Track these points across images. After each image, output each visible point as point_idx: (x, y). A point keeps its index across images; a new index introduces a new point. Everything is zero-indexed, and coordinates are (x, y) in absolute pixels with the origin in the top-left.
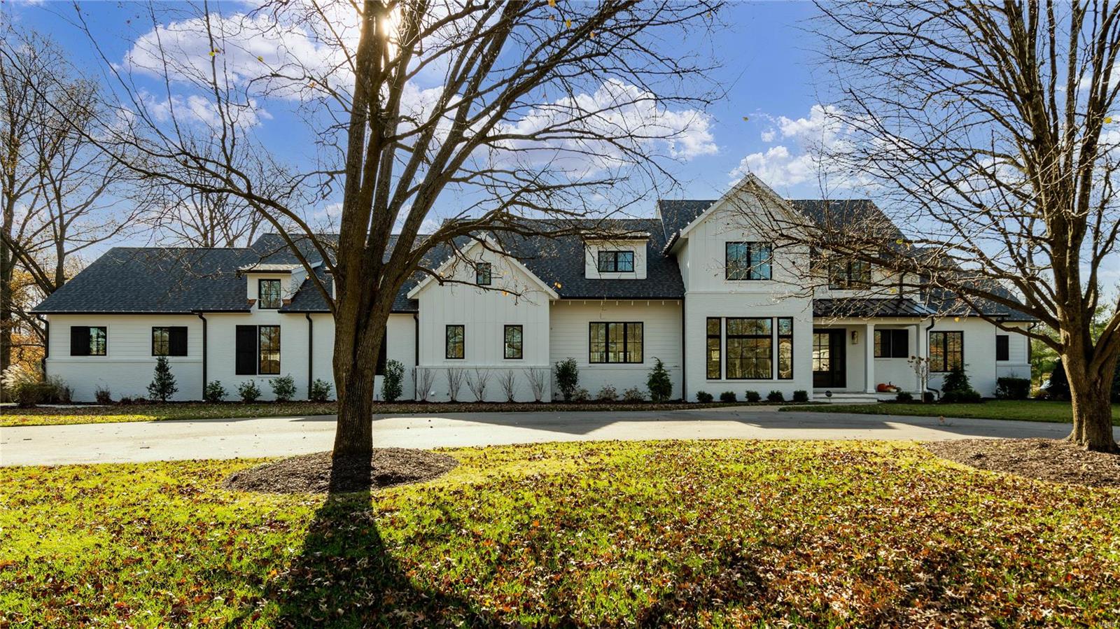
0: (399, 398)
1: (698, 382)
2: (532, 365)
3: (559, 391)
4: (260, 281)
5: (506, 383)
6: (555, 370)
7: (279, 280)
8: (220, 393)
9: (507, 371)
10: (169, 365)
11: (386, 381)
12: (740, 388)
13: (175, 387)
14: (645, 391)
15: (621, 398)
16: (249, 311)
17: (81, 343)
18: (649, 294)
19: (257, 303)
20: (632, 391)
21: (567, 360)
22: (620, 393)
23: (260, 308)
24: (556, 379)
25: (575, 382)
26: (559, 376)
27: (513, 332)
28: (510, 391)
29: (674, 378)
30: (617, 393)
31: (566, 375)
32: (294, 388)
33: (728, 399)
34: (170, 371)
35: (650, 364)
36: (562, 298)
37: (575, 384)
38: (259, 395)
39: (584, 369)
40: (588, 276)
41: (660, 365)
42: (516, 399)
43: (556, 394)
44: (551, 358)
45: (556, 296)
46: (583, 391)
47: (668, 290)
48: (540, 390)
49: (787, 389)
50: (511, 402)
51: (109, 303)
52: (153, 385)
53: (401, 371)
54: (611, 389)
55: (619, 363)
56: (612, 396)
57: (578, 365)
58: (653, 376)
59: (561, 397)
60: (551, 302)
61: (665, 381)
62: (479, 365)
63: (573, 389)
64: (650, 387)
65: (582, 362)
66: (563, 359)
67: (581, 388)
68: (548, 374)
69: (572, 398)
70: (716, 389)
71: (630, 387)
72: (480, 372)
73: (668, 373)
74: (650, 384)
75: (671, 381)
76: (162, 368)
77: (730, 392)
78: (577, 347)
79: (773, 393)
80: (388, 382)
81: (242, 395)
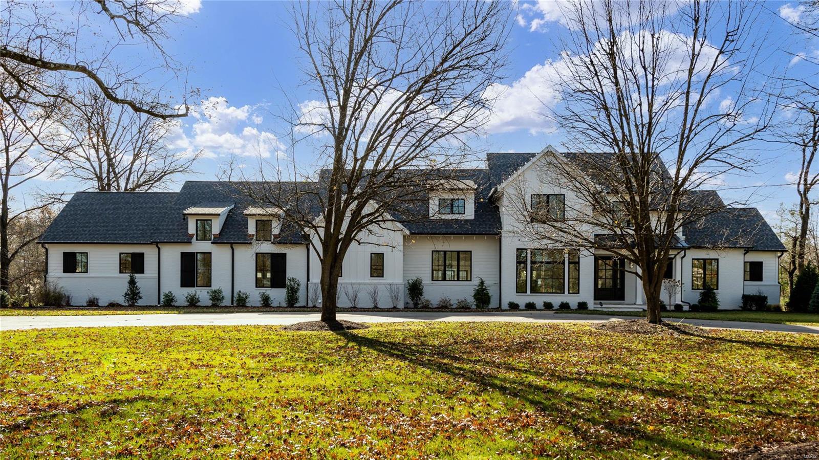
0: (297, 305)
1: (509, 294)
2: (391, 282)
3: (410, 301)
4: (197, 220)
5: (373, 294)
6: (407, 286)
7: (211, 220)
8: (172, 300)
9: (373, 286)
10: (136, 280)
11: (288, 293)
12: (539, 300)
13: (141, 295)
14: (471, 300)
15: (454, 306)
16: (191, 242)
17: (70, 264)
18: (475, 231)
19: (195, 236)
20: (462, 301)
21: (415, 279)
22: (454, 302)
23: (197, 240)
24: (407, 292)
25: (421, 294)
26: (410, 290)
27: (377, 258)
28: (375, 300)
29: (492, 292)
30: (452, 302)
31: (415, 289)
32: (223, 297)
33: (531, 307)
34: (137, 284)
35: (476, 282)
36: (411, 233)
37: (421, 296)
38: (199, 301)
39: (427, 285)
40: (431, 217)
41: (482, 283)
42: (379, 306)
43: (407, 303)
44: (404, 277)
45: (408, 232)
46: (427, 301)
47: (490, 228)
48: (397, 300)
49: (573, 301)
50: (376, 307)
51: (89, 235)
52: (126, 294)
53: (298, 285)
54: (448, 300)
55: (454, 281)
56: (448, 304)
57: (424, 282)
58: (477, 290)
59: (411, 305)
60: (404, 237)
61: (485, 293)
62: (353, 281)
63: (420, 299)
64: (475, 298)
65: (426, 280)
66: (413, 277)
67: (426, 298)
68: (402, 288)
69: (419, 306)
70: (522, 300)
71: (461, 298)
72: (354, 286)
73: (488, 288)
74: (475, 296)
75: (490, 295)
76: (132, 282)
77: (531, 302)
78: (423, 270)
79: (562, 303)
80: (289, 293)
81: (188, 301)
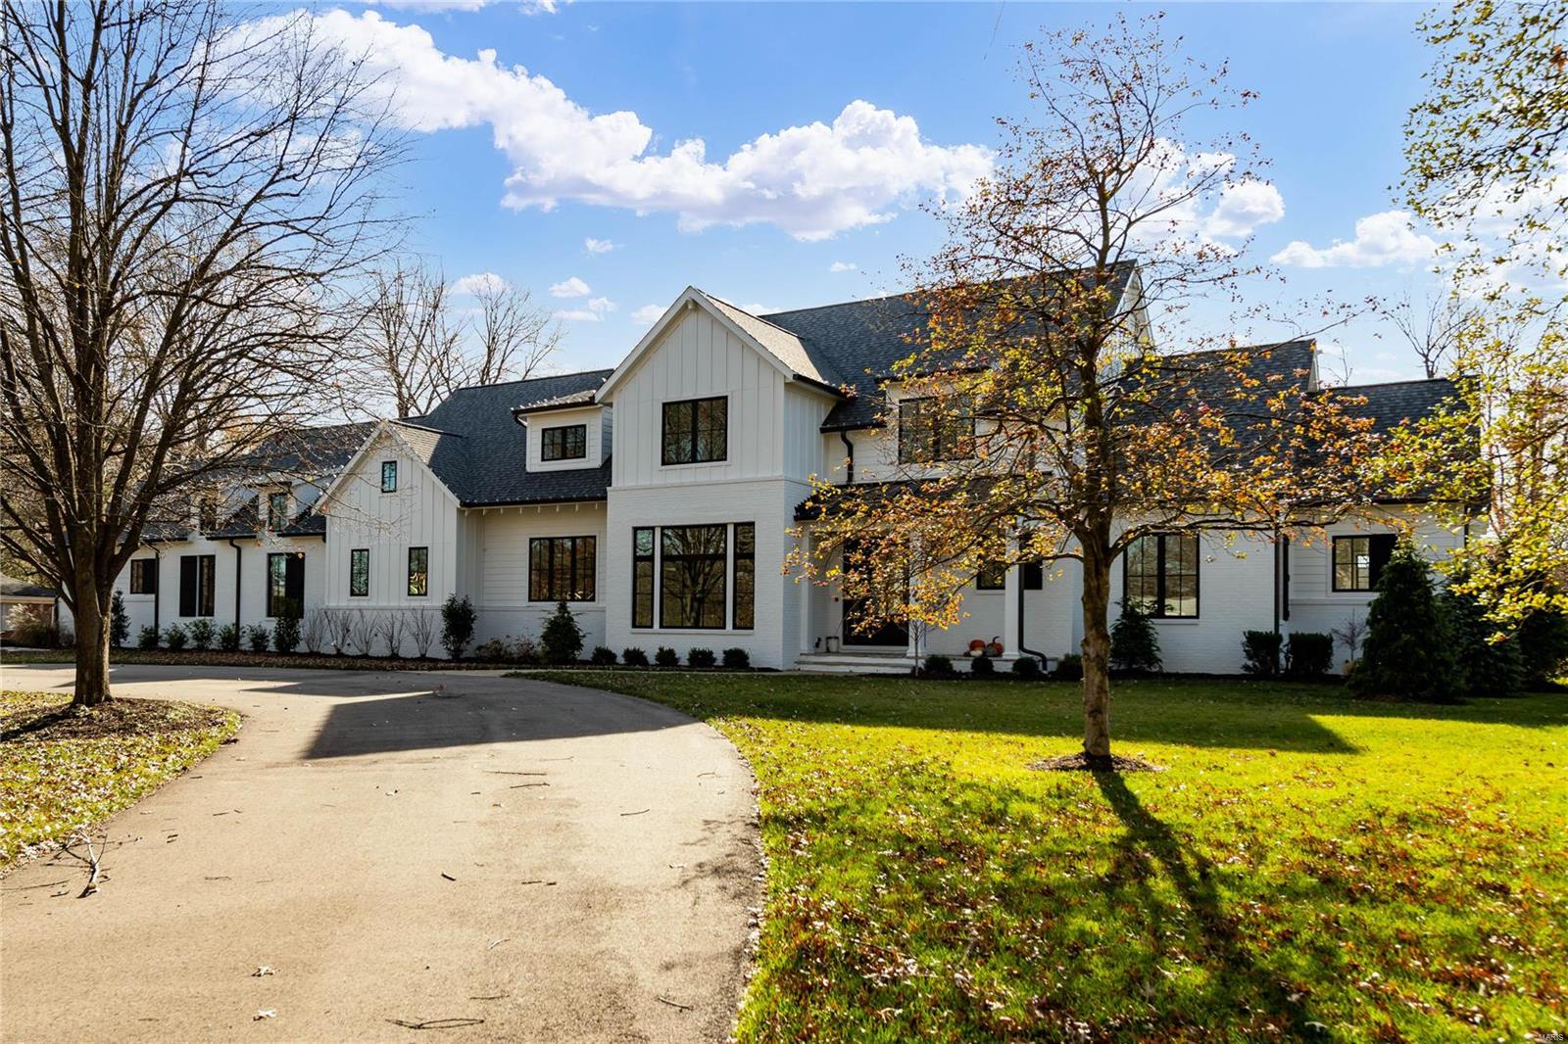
1: (618, 630)
9: (405, 613)
16: (187, 539)
25: (469, 630)
26: (448, 620)
27: (418, 558)
31: (457, 619)
32: (215, 633)
36: (466, 505)
37: (470, 633)
39: (521, 610)
40: (529, 469)
42: (397, 653)
45: (459, 505)
48: (426, 641)
50: (394, 657)
63: (464, 641)
64: (545, 640)
65: (519, 600)
74: (546, 634)
78: (516, 578)
